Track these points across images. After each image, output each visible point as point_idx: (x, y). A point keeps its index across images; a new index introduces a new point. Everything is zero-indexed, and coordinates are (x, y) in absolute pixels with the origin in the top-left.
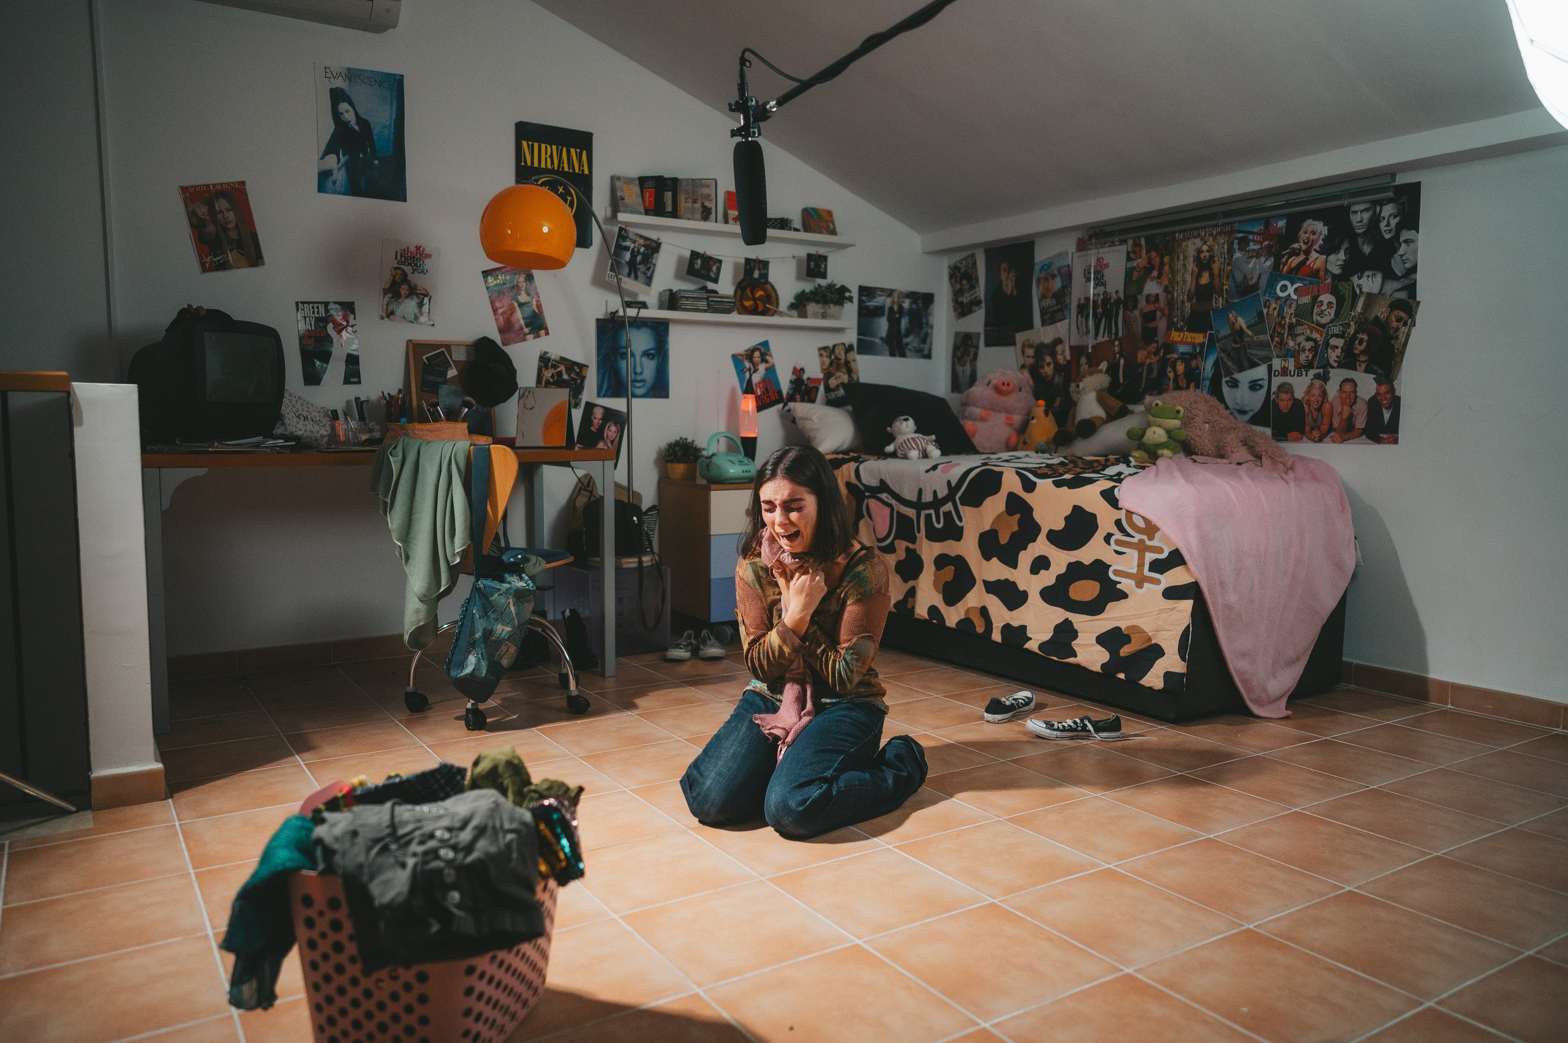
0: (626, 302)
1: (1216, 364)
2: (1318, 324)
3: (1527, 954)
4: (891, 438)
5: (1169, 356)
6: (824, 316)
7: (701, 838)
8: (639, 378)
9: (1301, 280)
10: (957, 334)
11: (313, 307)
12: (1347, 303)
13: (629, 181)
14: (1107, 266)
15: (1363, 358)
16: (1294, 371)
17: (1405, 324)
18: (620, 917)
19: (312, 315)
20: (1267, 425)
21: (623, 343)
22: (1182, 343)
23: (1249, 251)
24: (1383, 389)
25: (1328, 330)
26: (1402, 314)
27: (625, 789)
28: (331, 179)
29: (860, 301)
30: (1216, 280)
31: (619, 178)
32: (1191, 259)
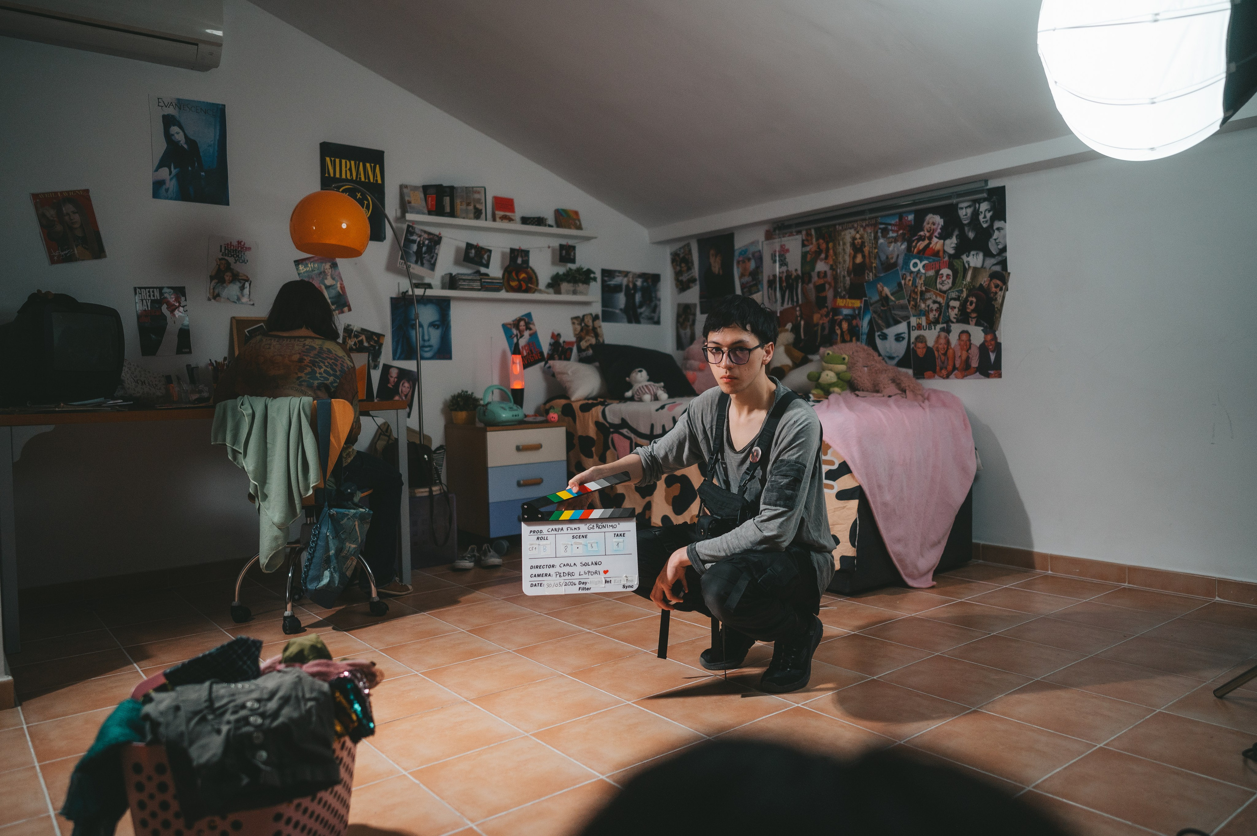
0: (415, 284)
1: (870, 323)
2: (941, 291)
3: (1099, 746)
4: (630, 386)
5: (836, 318)
6: (575, 293)
7: (478, 707)
8: (427, 344)
9: (927, 259)
10: (679, 305)
11: (149, 292)
12: (960, 275)
13: (415, 188)
14: (788, 251)
15: (974, 315)
16: (926, 326)
17: (1001, 289)
18: (409, 773)
19: (148, 298)
20: (909, 367)
21: (413, 317)
22: (845, 307)
23: (889, 238)
24: (989, 337)
25: (948, 295)
26: (999, 282)
27: (416, 673)
28: (164, 187)
29: (603, 281)
30: (867, 260)
31: (406, 187)
32: (848, 245)
